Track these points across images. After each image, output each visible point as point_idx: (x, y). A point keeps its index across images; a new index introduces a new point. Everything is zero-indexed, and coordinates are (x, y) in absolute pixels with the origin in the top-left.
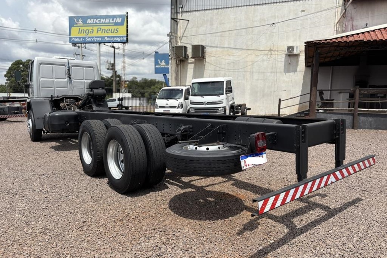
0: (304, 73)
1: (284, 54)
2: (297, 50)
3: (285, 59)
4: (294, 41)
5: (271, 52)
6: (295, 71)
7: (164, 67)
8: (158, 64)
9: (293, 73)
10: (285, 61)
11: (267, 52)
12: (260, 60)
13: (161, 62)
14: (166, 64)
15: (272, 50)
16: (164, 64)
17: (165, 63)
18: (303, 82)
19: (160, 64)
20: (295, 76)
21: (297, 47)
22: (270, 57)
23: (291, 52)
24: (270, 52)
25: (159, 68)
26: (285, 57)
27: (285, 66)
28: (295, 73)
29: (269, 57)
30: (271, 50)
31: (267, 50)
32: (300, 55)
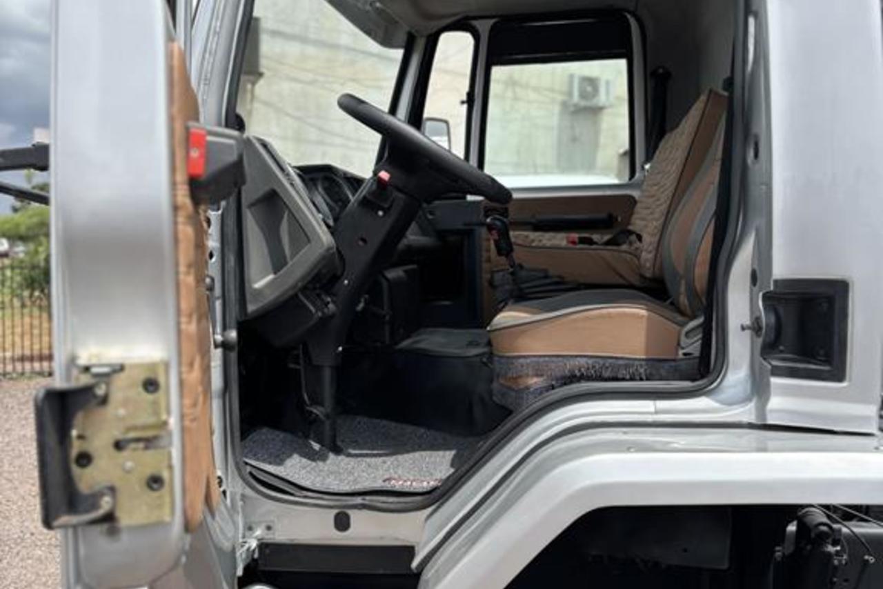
1: (555, 101)
2: (607, 93)
3: (560, 121)
5: (514, 90)
6: (590, 165)
10: (560, 129)
11: (501, 87)
15: (519, 85)
21: (608, 83)
22: (512, 107)
23: (591, 99)
24: (510, 89)
26: (560, 113)
27: (558, 145)
29: (507, 108)
32: (606, 111)
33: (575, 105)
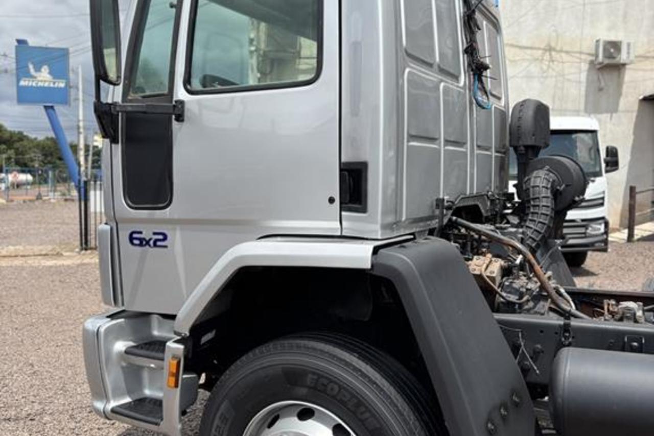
0: (637, 117)
1: (585, 61)
2: (628, 53)
3: (588, 75)
4: (610, 29)
5: (550, 55)
6: (613, 109)
7: (46, 85)
8: (28, 75)
9: (609, 115)
10: (589, 82)
11: (540, 52)
12: (521, 75)
13: (38, 69)
14: (54, 78)
15: (554, 50)
16: (48, 76)
17: (50, 73)
18: (634, 140)
19: (35, 77)
20: (614, 124)
21: (629, 45)
22: (549, 67)
23: (614, 58)
24: (548, 54)
25: (32, 86)
26: (589, 70)
27: (587, 96)
28: (614, 115)
29: (545, 67)
30: (550, 49)
31: (539, 49)
32: (627, 67)
33: (600, 64)
